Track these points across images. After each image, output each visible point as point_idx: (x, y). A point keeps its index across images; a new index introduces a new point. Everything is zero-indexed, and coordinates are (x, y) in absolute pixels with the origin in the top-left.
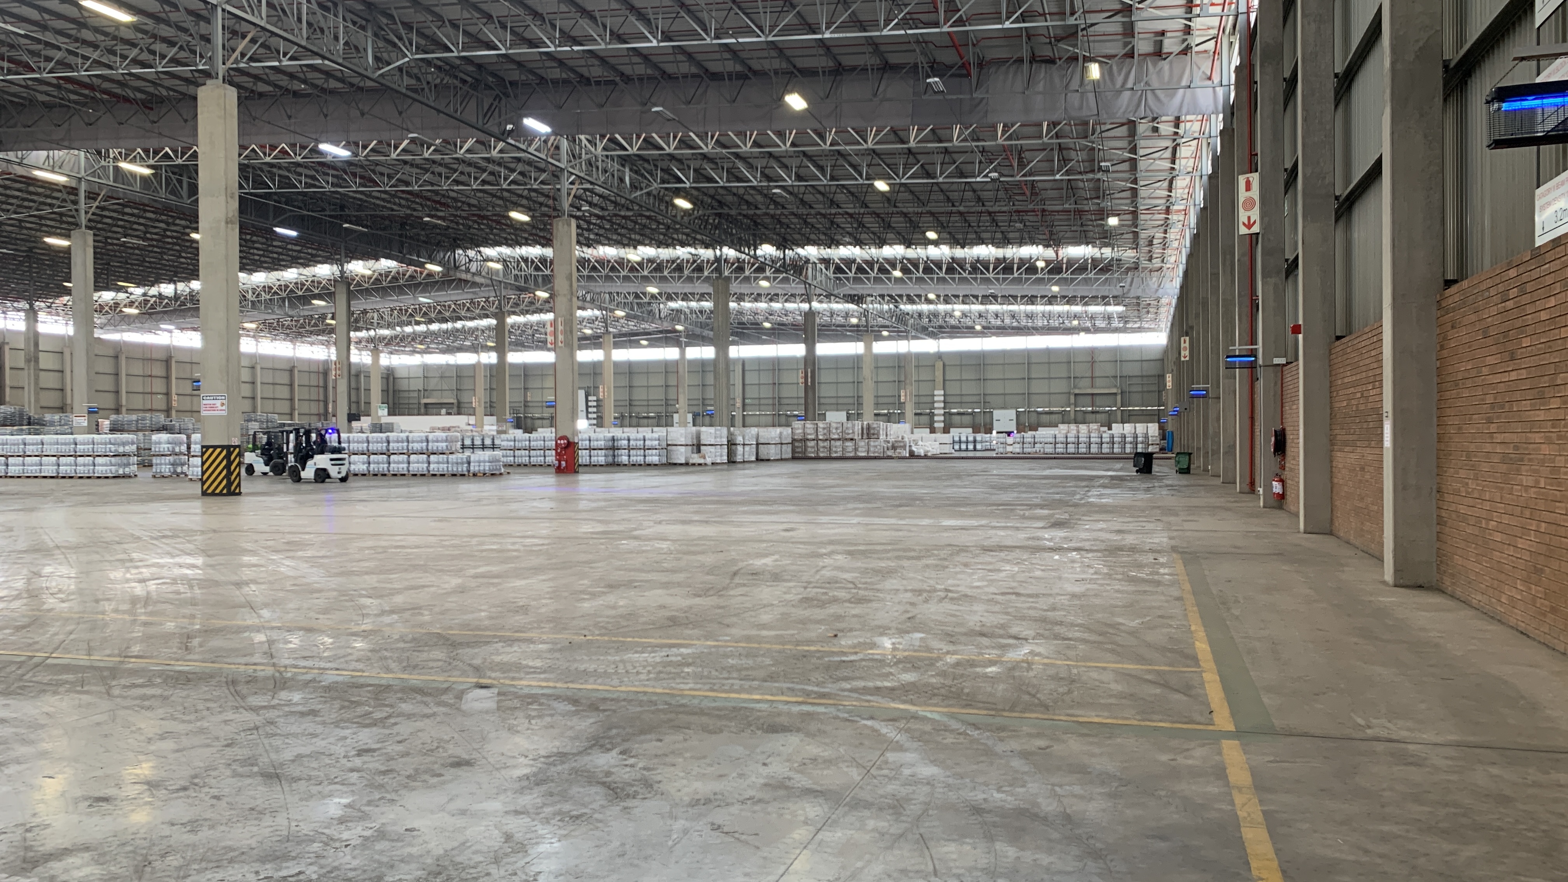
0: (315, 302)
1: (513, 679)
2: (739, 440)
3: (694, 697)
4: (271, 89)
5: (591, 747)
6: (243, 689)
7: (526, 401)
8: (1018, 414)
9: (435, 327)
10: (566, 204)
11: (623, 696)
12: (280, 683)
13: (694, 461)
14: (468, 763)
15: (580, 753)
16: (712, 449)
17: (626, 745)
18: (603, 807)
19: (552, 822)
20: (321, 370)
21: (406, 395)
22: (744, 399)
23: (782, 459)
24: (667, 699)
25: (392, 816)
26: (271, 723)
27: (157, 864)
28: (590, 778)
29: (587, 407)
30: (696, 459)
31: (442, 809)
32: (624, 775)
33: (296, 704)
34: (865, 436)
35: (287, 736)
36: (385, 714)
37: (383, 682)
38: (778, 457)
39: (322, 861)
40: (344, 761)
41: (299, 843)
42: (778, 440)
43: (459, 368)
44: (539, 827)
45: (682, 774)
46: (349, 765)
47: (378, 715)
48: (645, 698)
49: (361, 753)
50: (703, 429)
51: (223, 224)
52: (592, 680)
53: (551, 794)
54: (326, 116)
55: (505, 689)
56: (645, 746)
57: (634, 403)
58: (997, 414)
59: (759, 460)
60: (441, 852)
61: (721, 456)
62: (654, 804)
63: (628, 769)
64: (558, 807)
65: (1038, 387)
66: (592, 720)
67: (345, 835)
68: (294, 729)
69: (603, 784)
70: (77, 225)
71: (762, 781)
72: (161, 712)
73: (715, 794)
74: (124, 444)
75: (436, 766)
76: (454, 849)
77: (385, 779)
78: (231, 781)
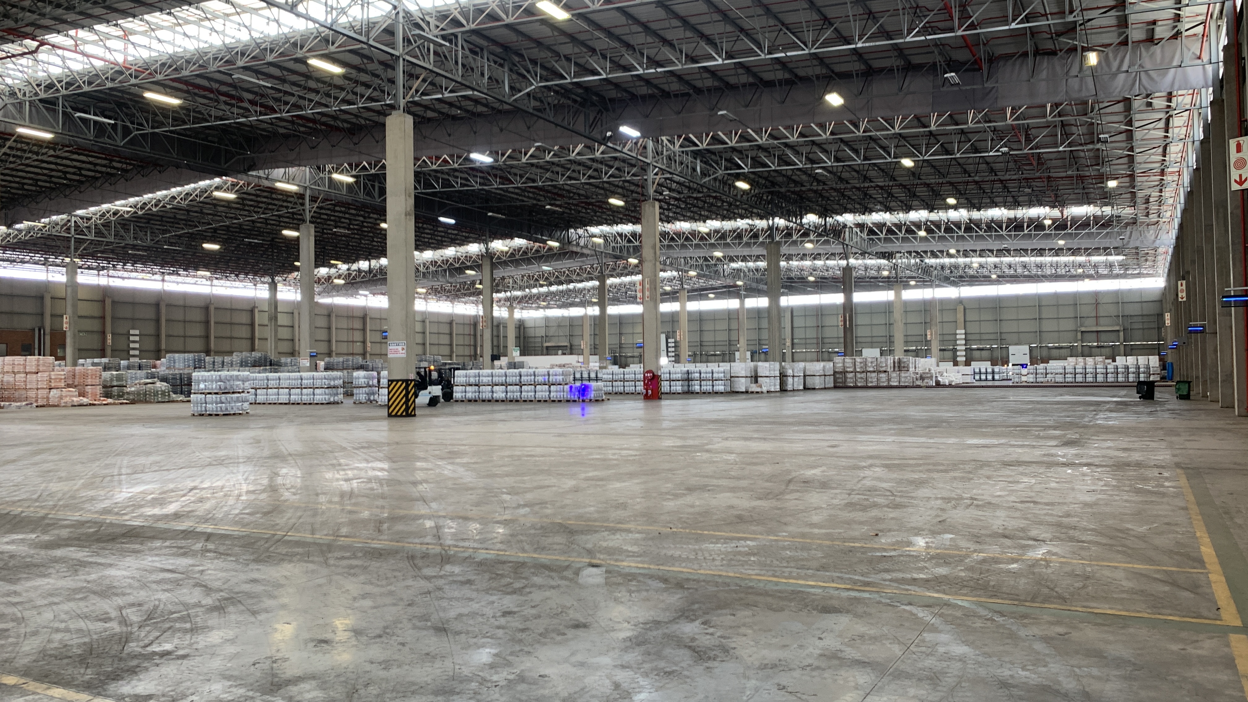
0: (468, 272)
1: (617, 560)
2: (790, 372)
3: (759, 581)
4: (436, 115)
5: (678, 618)
6: (420, 563)
7: (620, 344)
8: (1031, 349)
9: (554, 288)
10: (651, 190)
11: (702, 578)
12: (445, 559)
13: (753, 390)
15: (670, 622)
16: (767, 380)
17: (707, 617)
18: (690, 666)
19: (651, 676)
20: (472, 322)
21: (532, 340)
22: (792, 339)
23: (825, 388)
24: (738, 582)
25: (528, 665)
26: (440, 589)
27: (362, 692)
28: (680, 642)
29: (667, 347)
30: (754, 388)
31: (566, 660)
32: (705, 641)
33: (457, 575)
34: (897, 369)
35: (451, 599)
36: (521, 585)
37: (520, 560)
38: (823, 386)
39: (479, 697)
40: (493, 620)
41: (461, 682)
42: (822, 373)
43: (571, 319)
44: (640, 679)
45: (752, 643)
46: (497, 623)
47: (517, 585)
48: (720, 580)
49: (506, 614)
50: (760, 364)
51: (403, 216)
52: (677, 564)
53: (649, 654)
54: (475, 133)
55: (611, 568)
56: (721, 618)
57: (704, 344)
58: (1012, 349)
59: (805, 388)
60: (566, 695)
61: (775, 385)
62: (731, 666)
63: (708, 637)
64: (655, 663)
65: (1047, 326)
66: (678, 596)
67: (495, 678)
68: (456, 594)
69: (690, 647)
70: (304, 221)
71: (819, 652)
72: (362, 578)
73: (780, 660)
74: (334, 379)
75: (561, 627)
76: (575, 693)
77: (523, 635)
78: (411, 631)
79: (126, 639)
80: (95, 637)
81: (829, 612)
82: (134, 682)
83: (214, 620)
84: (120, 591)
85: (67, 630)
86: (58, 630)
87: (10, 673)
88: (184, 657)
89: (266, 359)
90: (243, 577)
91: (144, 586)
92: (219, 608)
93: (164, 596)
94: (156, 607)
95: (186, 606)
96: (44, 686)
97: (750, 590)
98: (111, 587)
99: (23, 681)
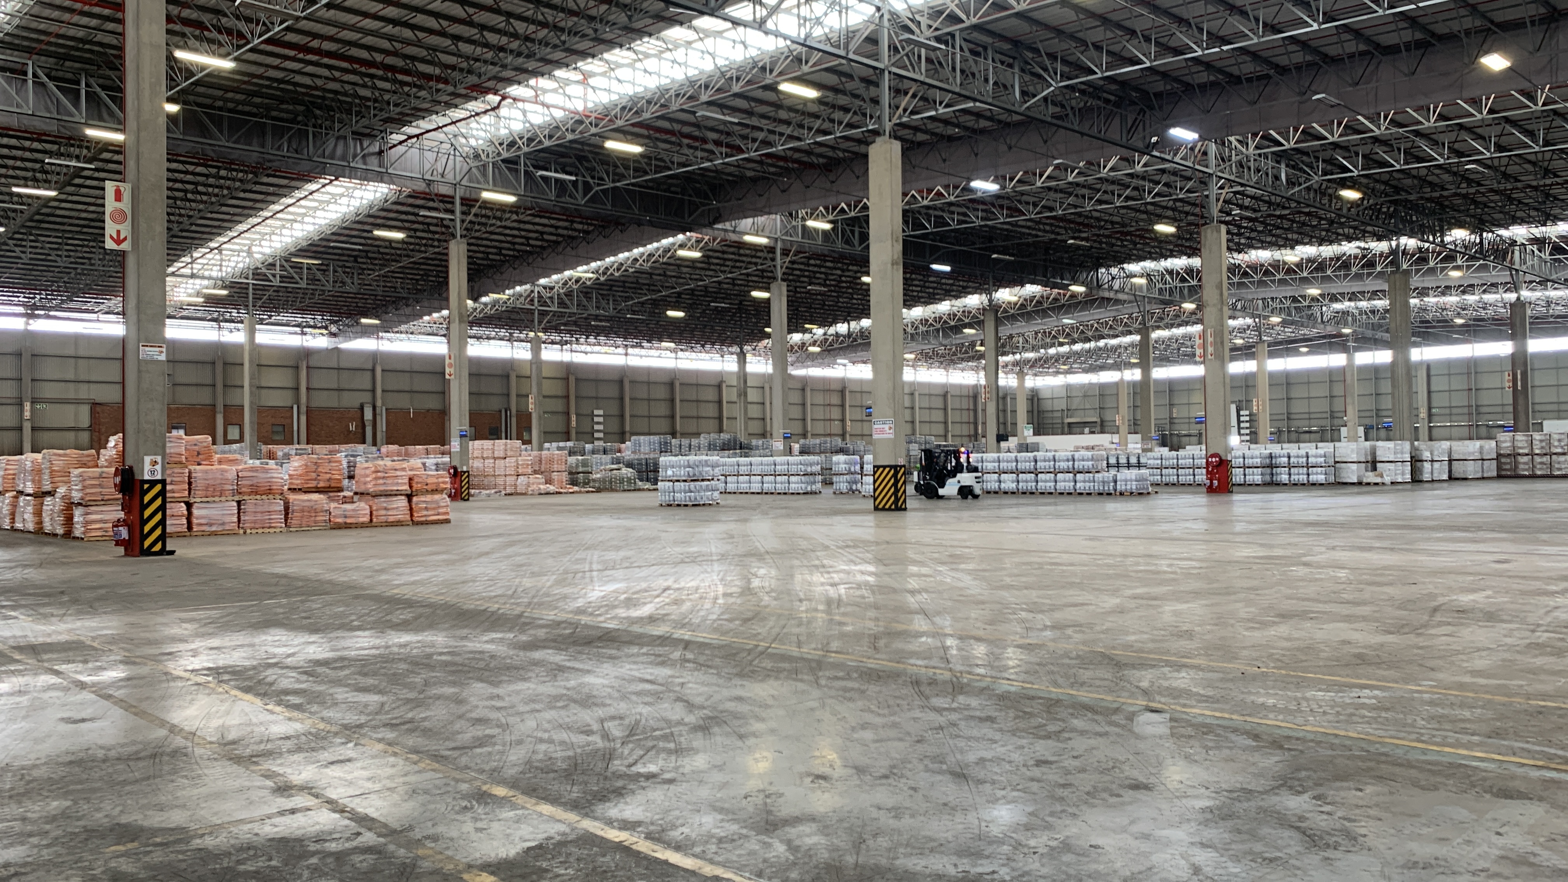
0: (966, 331)
1: (1184, 706)
2: (1427, 455)
3: (1397, 746)
4: (929, 137)
5: (1278, 788)
6: (927, 690)
7: (1171, 418)
9: (1078, 347)
10: (1215, 212)
11: (1310, 736)
12: (957, 688)
13: (1369, 480)
14: (1147, 787)
15: (1266, 792)
16: (1391, 466)
17: (1320, 791)
18: (1300, 853)
19: (1244, 861)
20: (971, 394)
21: (1050, 415)
22: (1430, 408)
23: (1483, 478)
24: (1364, 745)
25: (1074, 830)
26: (954, 725)
27: (870, 842)
28: (1281, 820)
29: (1239, 422)
30: (1371, 477)
31: (1124, 830)
32: (1320, 822)
33: (974, 709)
35: (969, 739)
36: (1057, 728)
37: (1053, 696)
38: (1479, 475)
39: (1013, 864)
40: (1024, 770)
41: (990, 843)
42: (1477, 456)
43: (1102, 387)
44: (1229, 864)
45: (1393, 831)
46: (1029, 774)
47: (1051, 728)
48: (1337, 741)
49: (1039, 763)
50: (1379, 443)
51: (891, 265)
52: (1271, 716)
53: (1239, 832)
54: (977, 155)
55: (1177, 715)
56: (1342, 793)
57: (1294, 416)
59: (1451, 478)
60: (1128, 874)
61: (1403, 474)
62: (1360, 860)
63: (1325, 817)
64: (1248, 846)
66: (1277, 759)
67: (1032, 843)
68: (975, 733)
69: (1298, 828)
70: (775, 278)
71: (1497, 853)
72: (860, 704)
73: (1436, 859)
74: (811, 465)
75: (1114, 786)
76: (1140, 873)
77: (1065, 793)
78: (924, 775)
79: (609, 756)
80: (579, 751)
81: (1511, 798)
82: (621, 806)
83: (698, 741)
84: (599, 701)
85: (551, 741)
86: (541, 741)
87: (498, 783)
88: (671, 781)
89: (735, 440)
90: (726, 693)
91: (624, 697)
92: (703, 728)
93: (645, 710)
94: (637, 722)
95: (668, 722)
96: (533, 801)
97: (1383, 758)
98: (590, 696)
99: (511, 793)
